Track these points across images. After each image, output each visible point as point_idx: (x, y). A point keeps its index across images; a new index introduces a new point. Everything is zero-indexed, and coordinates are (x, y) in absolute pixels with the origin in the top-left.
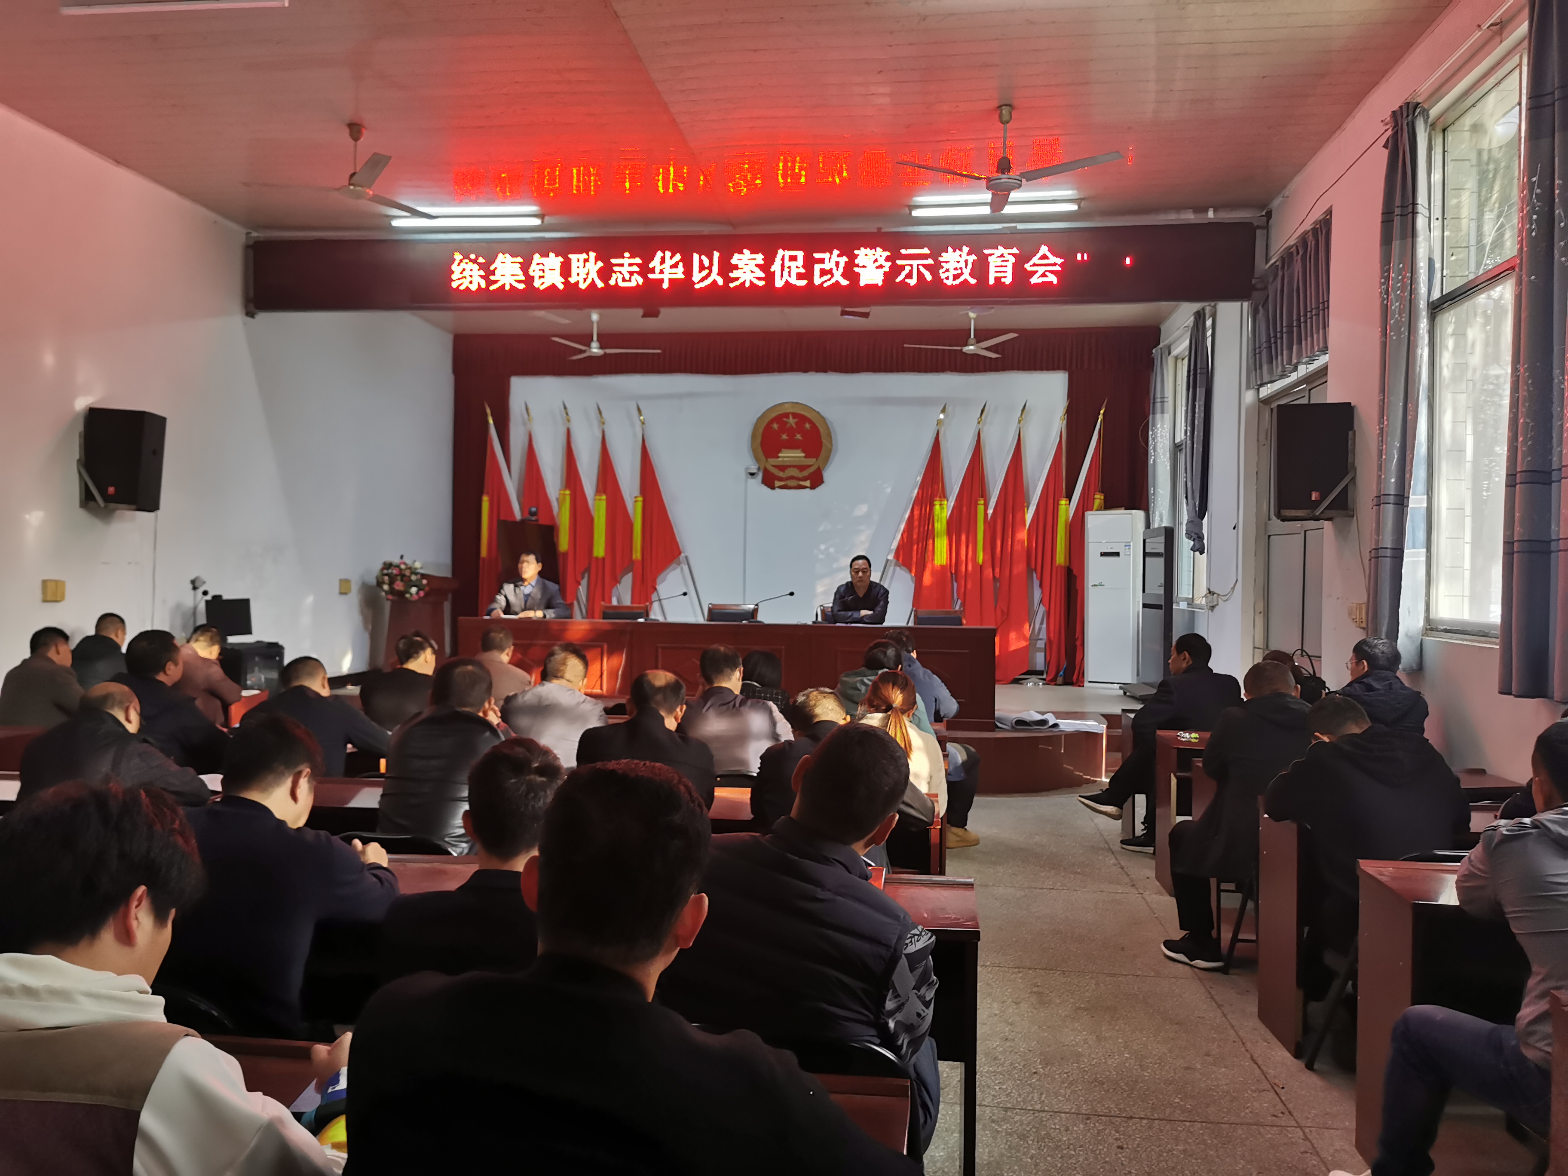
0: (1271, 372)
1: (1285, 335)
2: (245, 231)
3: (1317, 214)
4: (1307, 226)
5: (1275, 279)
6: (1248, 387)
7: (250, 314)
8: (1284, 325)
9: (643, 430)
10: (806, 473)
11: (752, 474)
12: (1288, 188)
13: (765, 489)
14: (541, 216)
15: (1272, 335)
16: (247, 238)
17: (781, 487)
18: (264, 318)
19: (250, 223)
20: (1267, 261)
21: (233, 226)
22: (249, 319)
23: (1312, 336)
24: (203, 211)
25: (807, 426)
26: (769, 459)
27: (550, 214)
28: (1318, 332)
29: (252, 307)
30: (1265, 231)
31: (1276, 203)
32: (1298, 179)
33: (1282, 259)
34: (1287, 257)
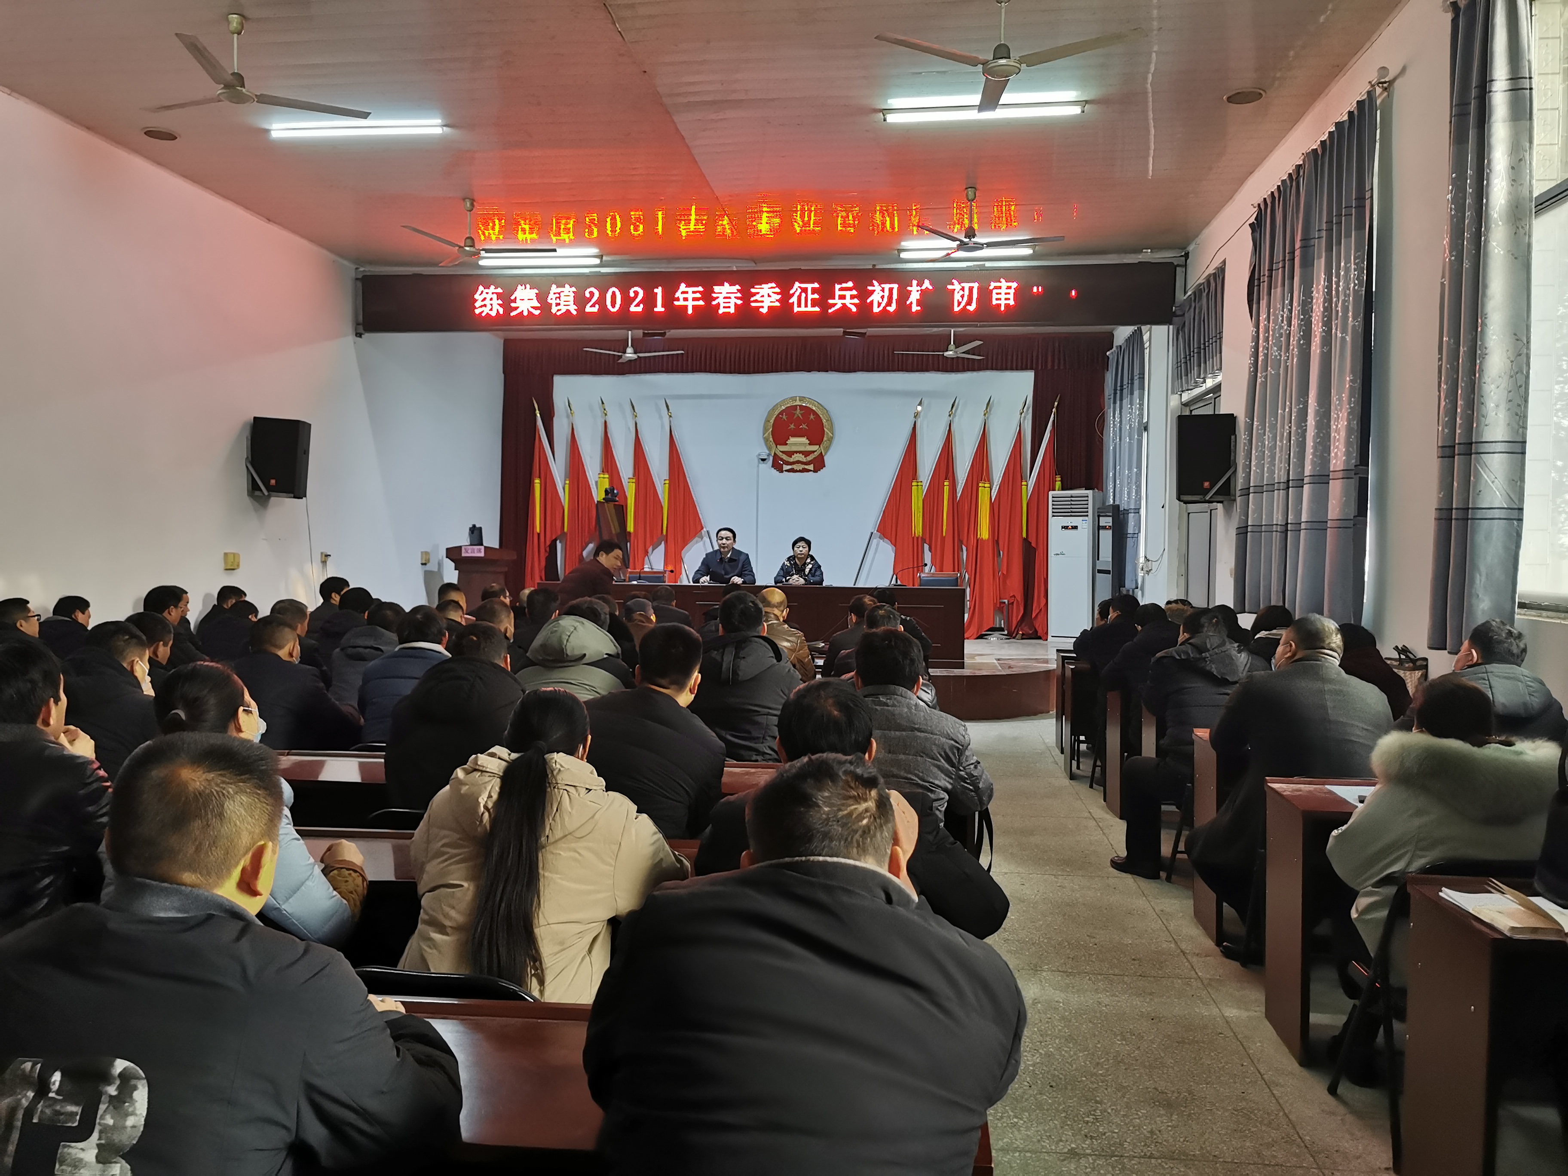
0: (1187, 383)
1: (1195, 355)
2: (354, 267)
3: (1216, 263)
4: (1211, 270)
5: (1189, 309)
6: (1173, 393)
7: (359, 335)
8: (1195, 347)
9: (670, 422)
10: (810, 458)
11: (763, 460)
12: (1200, 237)
13: (774, 472)
14: (601, 257)
15: (1187, 354)
16: (356, 273)
17: (788, 471)
18: (367, 336)
19: (358, 261)
20: (1185, 293)
21: (346, 263)
22: (359, 339)
23: (1213, 358)
24: (325, 252)
25: (812, 417)
26: (778, 446)
27: (608, 254)
28: (1216, 356)
29: (361, 330)
30: (1184, 269)
31: (1191, 248)
32: (1206, 232)
33: (1194, 293)
34: (1198, 293)
